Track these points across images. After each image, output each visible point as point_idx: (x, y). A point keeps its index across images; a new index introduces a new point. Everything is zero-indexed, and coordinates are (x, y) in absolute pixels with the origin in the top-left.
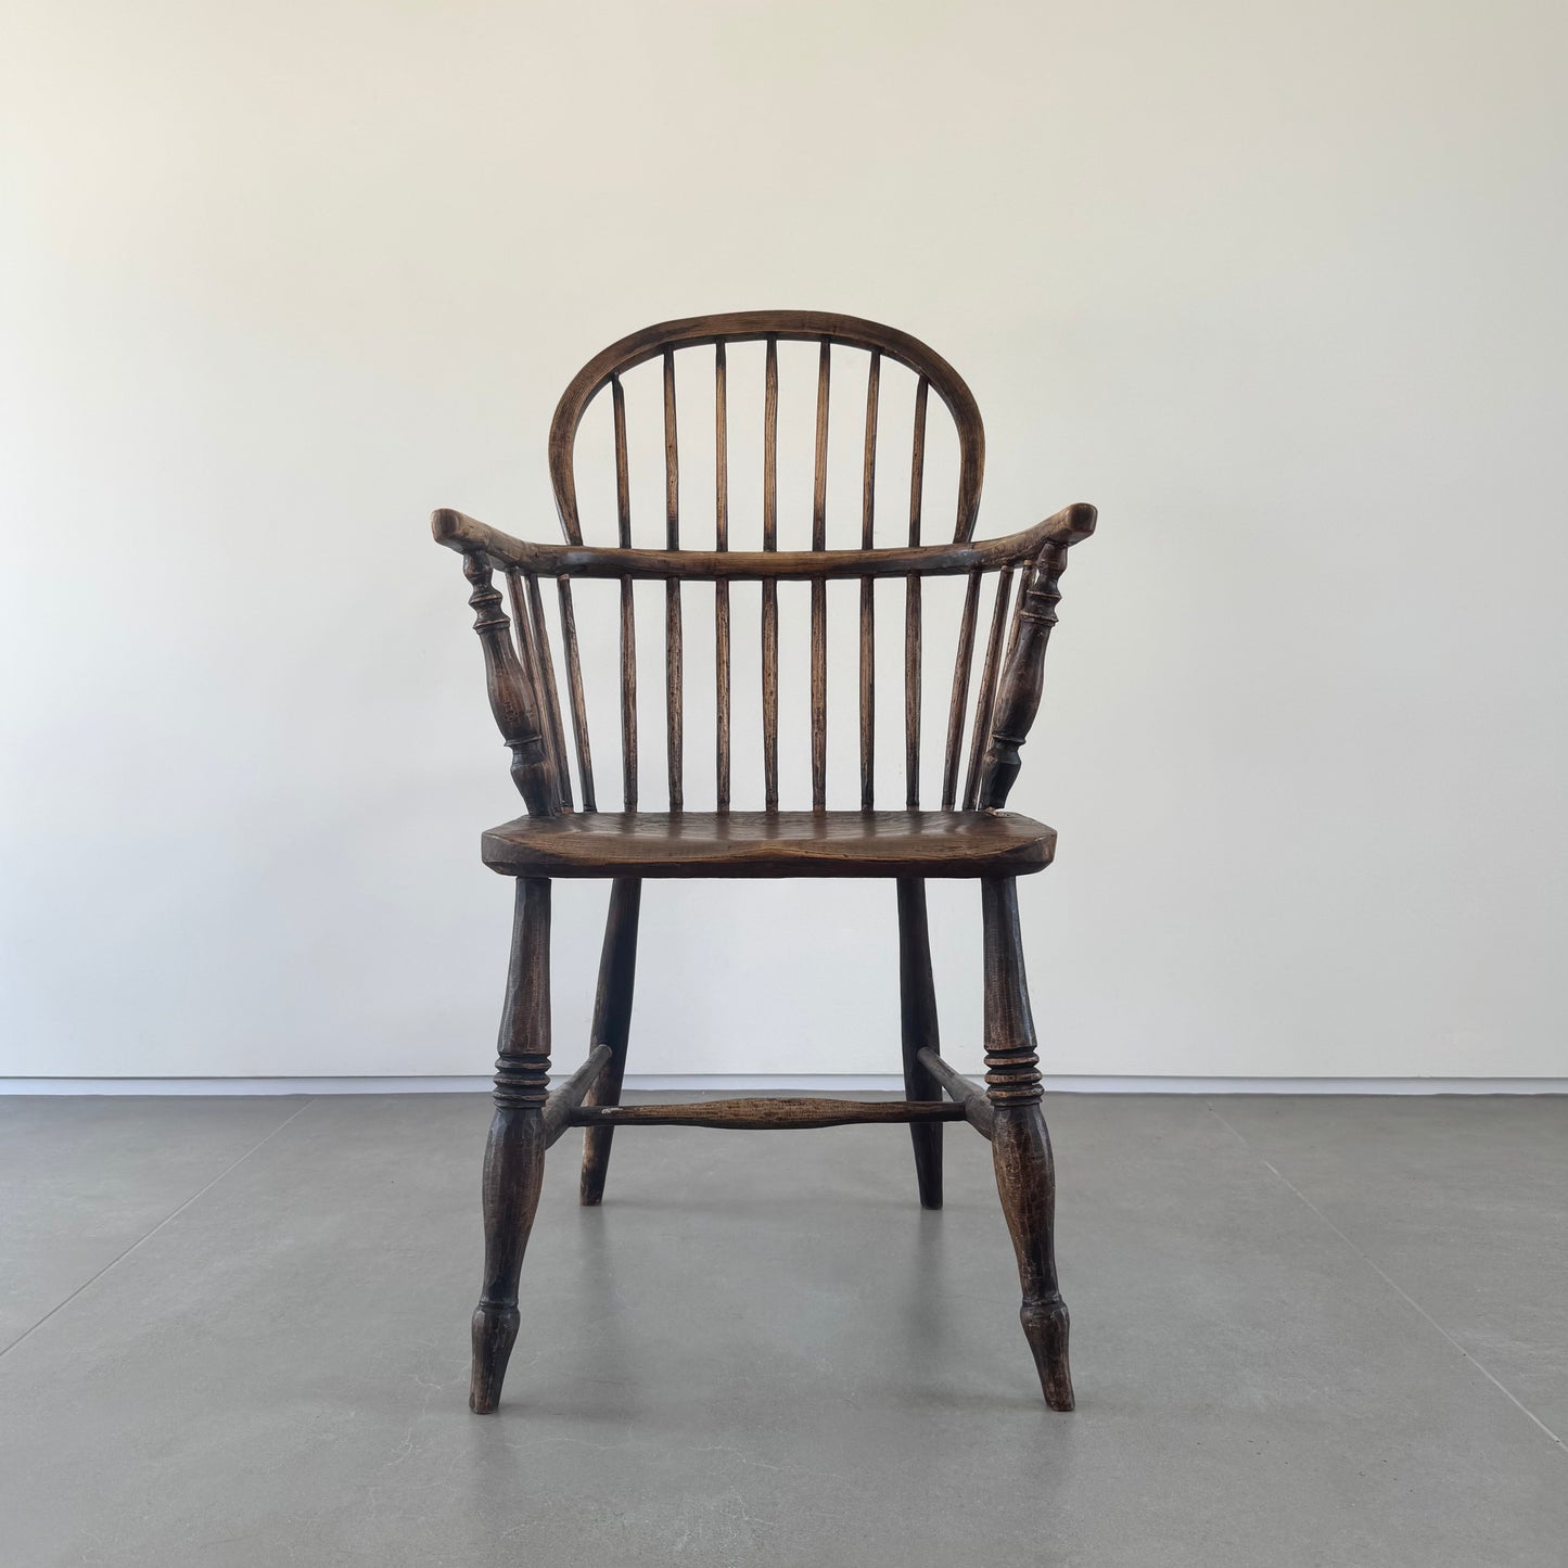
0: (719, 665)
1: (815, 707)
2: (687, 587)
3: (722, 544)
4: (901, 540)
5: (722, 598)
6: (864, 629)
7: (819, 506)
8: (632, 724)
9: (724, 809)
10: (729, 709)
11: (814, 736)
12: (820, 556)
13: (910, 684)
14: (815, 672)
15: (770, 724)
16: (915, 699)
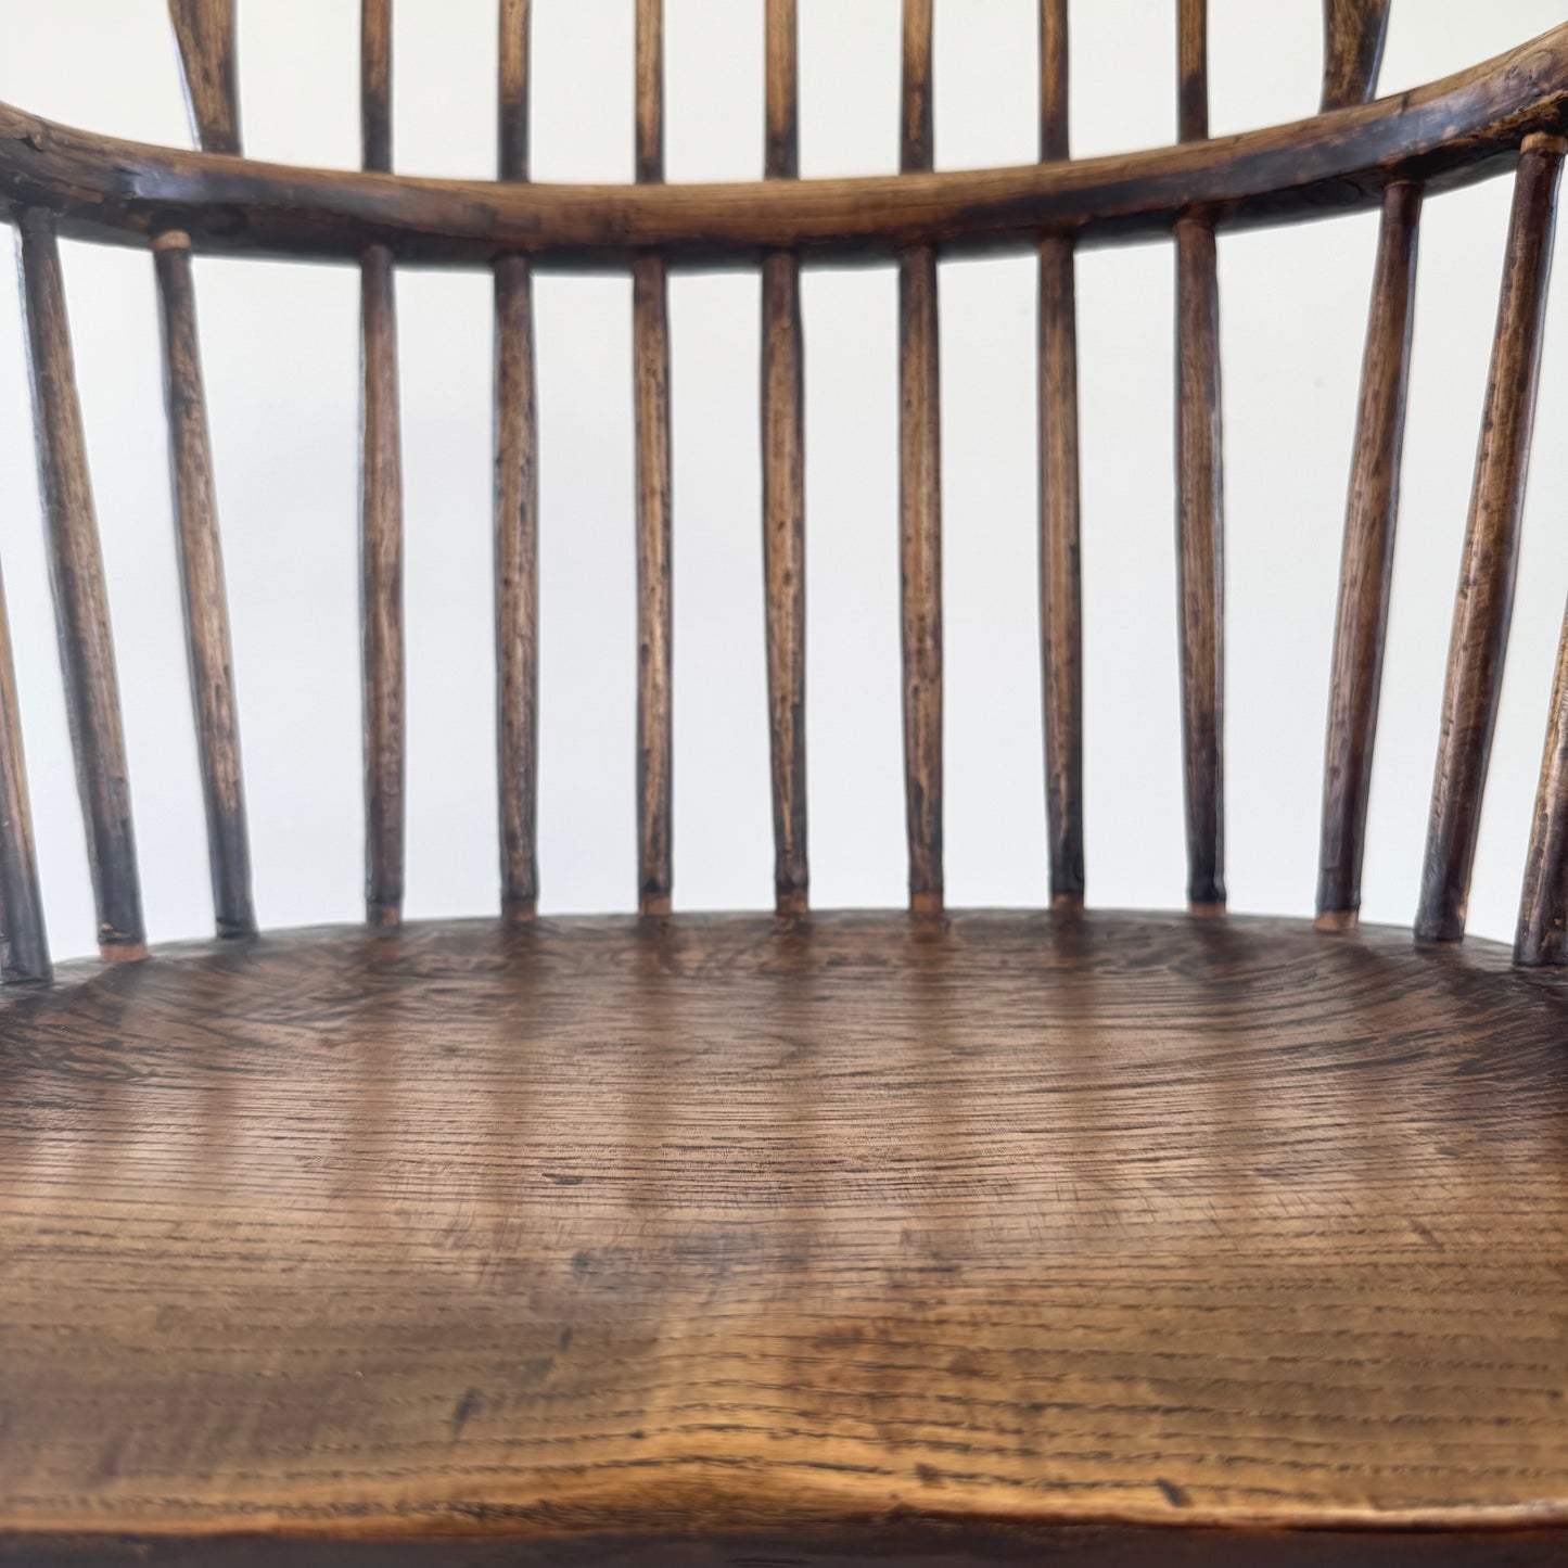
0: (643, 496)
1: (912, 616)
2: (552, 292)
3: (649, 164)
4: (1155, 128)
5: (651, 316)
6: (1050, 387)
7: (915, 54)
8: (389, 668)
9: (655, 908)
10: (668, 625)
11: (911, 695)
12: (921, 183)
13: (1191, 537)
14: (910, 515)
15: (783, 665)
16: (1210, 581)
